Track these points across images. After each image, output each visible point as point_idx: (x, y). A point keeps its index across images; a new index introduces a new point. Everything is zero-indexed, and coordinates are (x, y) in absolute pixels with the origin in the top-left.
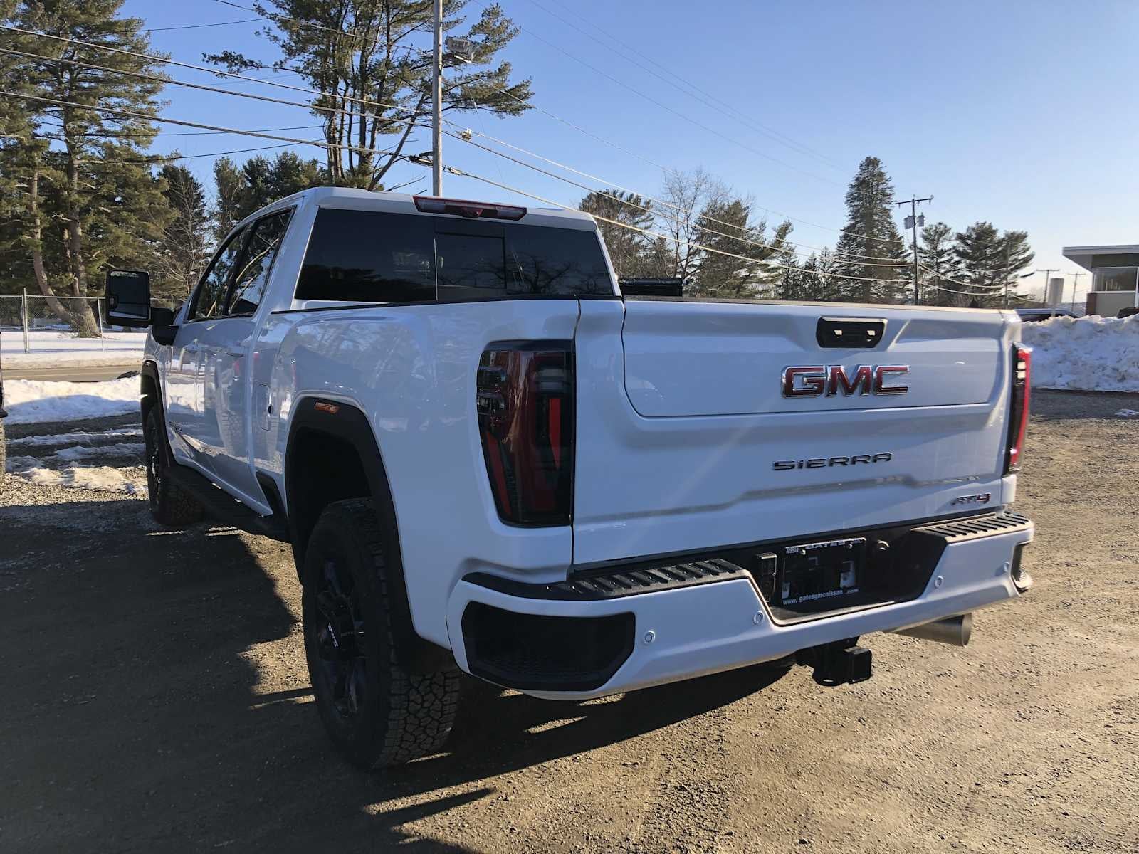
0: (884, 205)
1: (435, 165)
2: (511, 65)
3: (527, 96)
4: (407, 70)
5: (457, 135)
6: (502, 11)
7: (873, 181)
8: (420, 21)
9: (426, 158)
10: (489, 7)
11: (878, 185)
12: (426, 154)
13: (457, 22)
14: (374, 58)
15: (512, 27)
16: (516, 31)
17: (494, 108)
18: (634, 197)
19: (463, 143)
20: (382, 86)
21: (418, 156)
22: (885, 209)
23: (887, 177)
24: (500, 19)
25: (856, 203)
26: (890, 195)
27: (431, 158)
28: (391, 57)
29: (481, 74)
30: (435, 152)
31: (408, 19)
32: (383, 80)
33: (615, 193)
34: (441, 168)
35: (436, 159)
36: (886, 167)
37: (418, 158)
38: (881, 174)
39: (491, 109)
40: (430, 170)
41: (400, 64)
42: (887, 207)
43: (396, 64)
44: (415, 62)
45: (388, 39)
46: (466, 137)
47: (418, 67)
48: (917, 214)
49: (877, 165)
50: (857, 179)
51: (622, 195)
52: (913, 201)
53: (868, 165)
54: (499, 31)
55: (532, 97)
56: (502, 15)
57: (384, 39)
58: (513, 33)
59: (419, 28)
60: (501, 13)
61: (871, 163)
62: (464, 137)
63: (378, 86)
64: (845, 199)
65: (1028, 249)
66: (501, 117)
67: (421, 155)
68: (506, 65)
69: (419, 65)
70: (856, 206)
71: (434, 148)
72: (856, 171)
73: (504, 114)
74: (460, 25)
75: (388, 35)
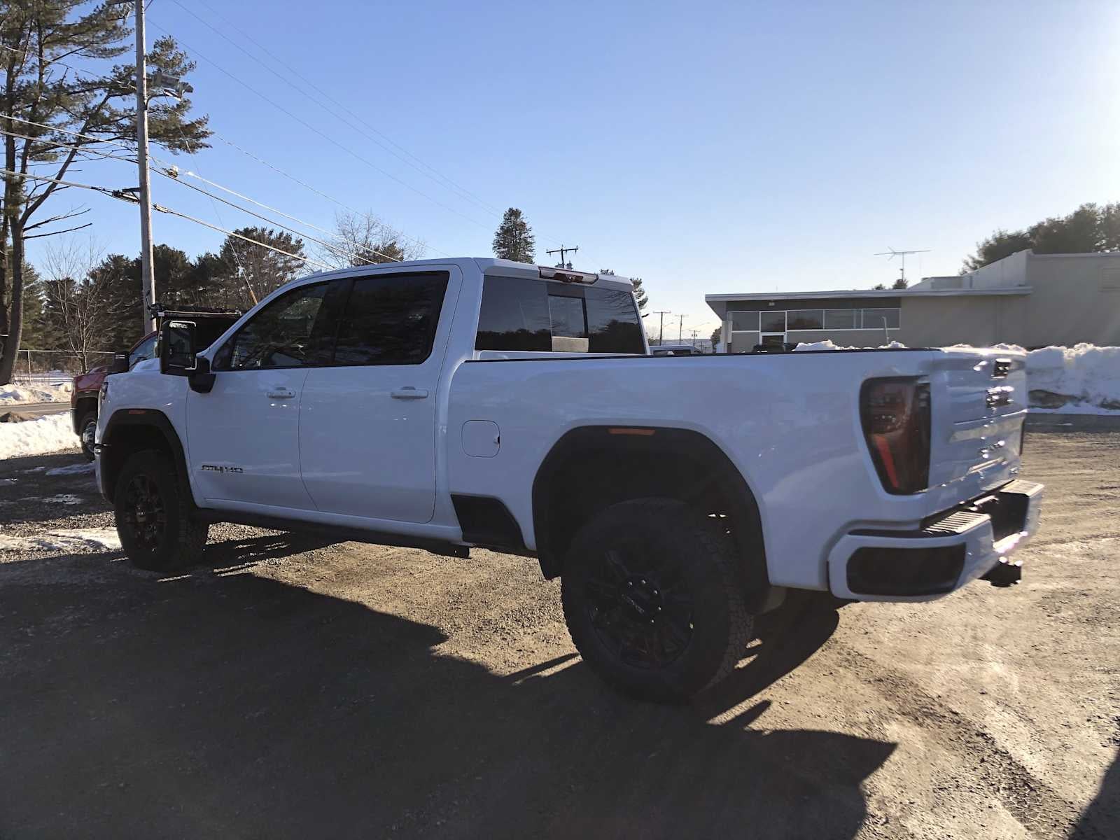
0: (527, 253)
1: (143, 202)
2: (190, 102)
3: (204, 134)
4: (63, 95)
5: (163, 172)
6: (176, 44)
7: (517, 230)
8: (80, 45)
9: (131, 194)
10: (161, 39)
11: (520, 234)
12: (132, 190)
13: (123, 49)
14: (22, 80)
15: (187, 62)
16: (191, 66)
17: (167, 143)
18: (285, 235)
19: (170, 180)
20: (34, 110)
21: (121, 191)
22: (528, 256)
23: (528, 227)
24: (174, 51)
25: (502, 250)
26: (531, 243)
27: (138, 194)
28: (44, 81)
29: (155, 108)
30: (143, 188)
31: (63, 41)
32: (35, 103)
33: (263, 230)
34: (150, 206)
35: (145, 195)
36: (526, 218)
37: (123, 194)
38: (523, 225)
39: (163, 143)
40: (137, 206)
41: (55, 88)
42: (530, 254)
43: (50, 87)
44: (73, 87)
45: (41, 61)
46: (172, 174)
47: (75, 92)
48: (566, 262)
49: (519, 216)
50: (502, 228)
51: (271, 233)
52: (562, 250)
53: (511, 215)
54: (172, 64)
55: (210, 136)
56: (176, 48)
57: (36, 60)
58: (188, 67)
59: (77, 52)
60: (175, 46)
61: (514, 213)
62: (171, 174)
63: (30, 109)
64: (493, 246)
65: (643, 294)
66: (175, 154)
67: (125, 191)
68: (185, 101)
69: (76, 90)
70: (503, 252)
71: (141, 184)
72: (501, 221)
73: (178, 150)
74: (125, 54)
75: (41, 55)
